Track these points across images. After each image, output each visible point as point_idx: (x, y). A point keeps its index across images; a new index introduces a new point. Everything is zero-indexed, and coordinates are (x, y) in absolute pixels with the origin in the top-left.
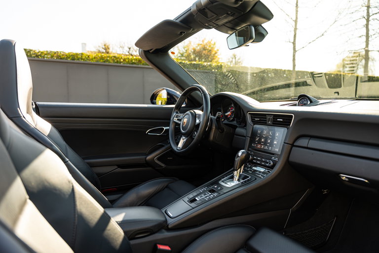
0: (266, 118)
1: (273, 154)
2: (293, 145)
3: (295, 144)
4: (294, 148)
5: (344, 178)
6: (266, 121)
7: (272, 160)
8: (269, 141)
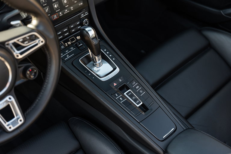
1: (80, 11)
7: (84, 18)
8: (66, 1)
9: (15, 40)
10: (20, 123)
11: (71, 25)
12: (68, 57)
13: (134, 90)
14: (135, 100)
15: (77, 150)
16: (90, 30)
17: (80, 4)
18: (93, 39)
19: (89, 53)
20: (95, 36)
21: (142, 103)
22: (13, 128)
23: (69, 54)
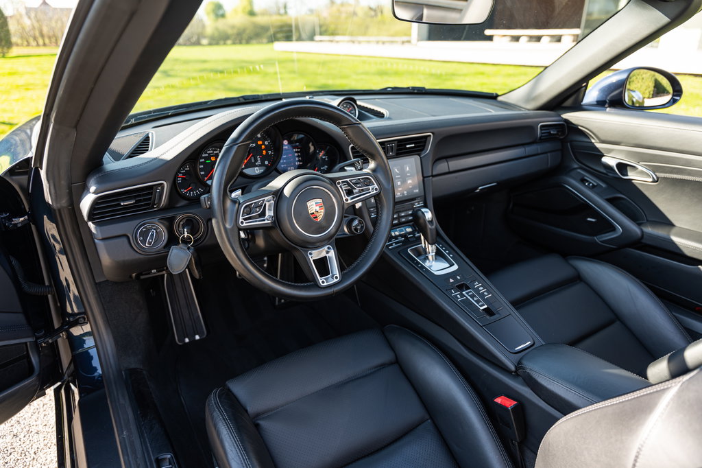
3: (434, 174)
8: (399, 183)
9: (348, 180)
10: (335, 280)
11: (403, 211)
12: (394, 245)
13: (477, 290)
14: (478, 302)
15: (391, 364)
16: (427, 212)
17: (415, 191)
18: (429, 222)
19: (421, 243)
20: (432, 220)
21: (486, 306)
22: (325, 284)
23: (396, 243)
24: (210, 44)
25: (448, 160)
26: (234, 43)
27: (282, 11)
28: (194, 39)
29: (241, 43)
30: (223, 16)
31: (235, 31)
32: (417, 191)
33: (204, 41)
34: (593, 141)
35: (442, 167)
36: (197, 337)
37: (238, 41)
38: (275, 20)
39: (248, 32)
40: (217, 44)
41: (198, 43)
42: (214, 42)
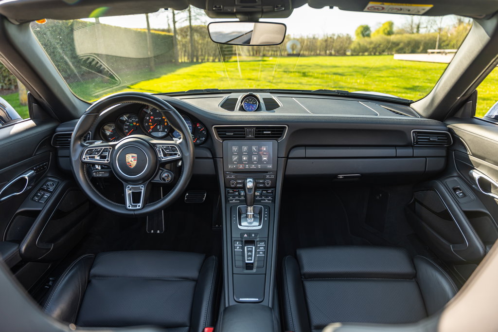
0: (244, 131)
1: (267, 172)
2: (287, 158)
3: (290, 156)
4: (289, 160)
5: (341, 177)
6: (244, 134)
7: (268, 179)
8: (255, 158)
9: (161, 146)
12: (234, 201)
13: (257, 248)
14: (249, 256)
17: (268, 166)
18: (248, 188)
20: (251, 189)
21: (252, 261)
22: (130, 208)
23: (236, 200)
24: (352, 55)
25: (306, 147)
26: (370, 55)
27: (415, 30)
28: (342, 52)
29: (375, 54)
30: (368, 36)
31: (372, 46)
32: (271, 166)
33: (348, 53)
34: (468, 153)
35: (299, 152)
36: (158, 232)
37: (372, 54)
38: (406, 37)
39: (382, 46)
40: (358, 55)
41: (344, 54)
42: (354, 54)
